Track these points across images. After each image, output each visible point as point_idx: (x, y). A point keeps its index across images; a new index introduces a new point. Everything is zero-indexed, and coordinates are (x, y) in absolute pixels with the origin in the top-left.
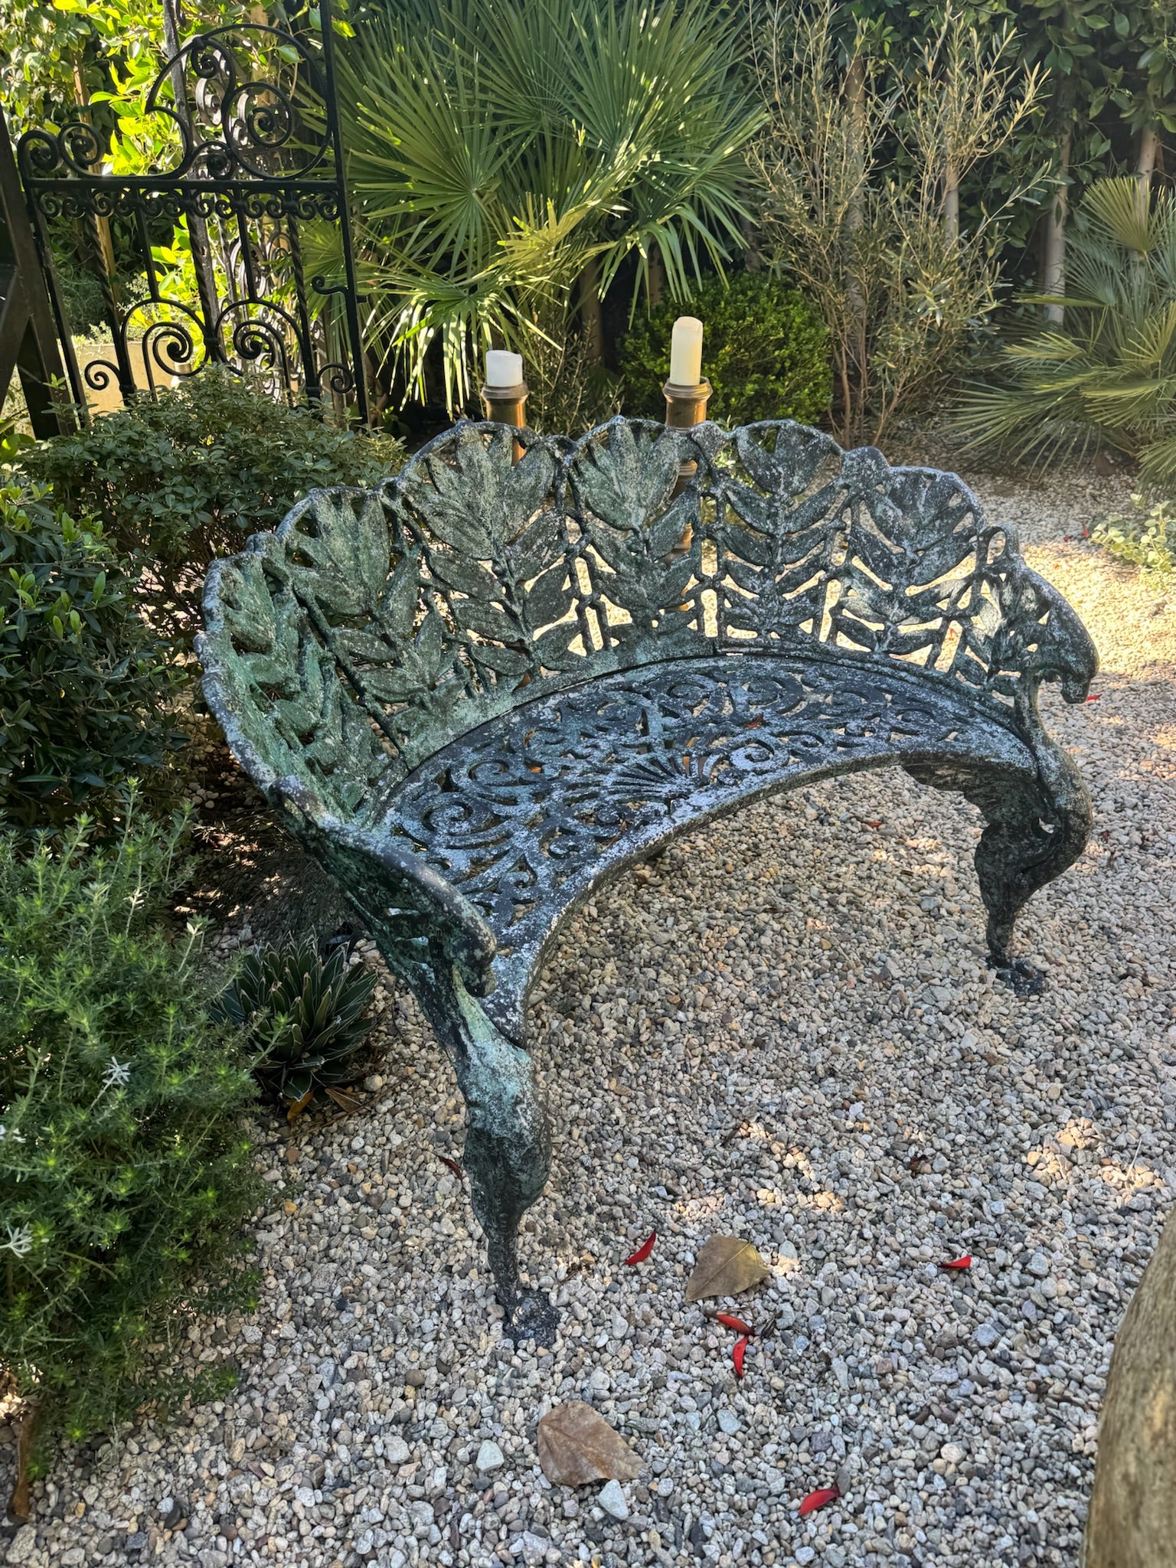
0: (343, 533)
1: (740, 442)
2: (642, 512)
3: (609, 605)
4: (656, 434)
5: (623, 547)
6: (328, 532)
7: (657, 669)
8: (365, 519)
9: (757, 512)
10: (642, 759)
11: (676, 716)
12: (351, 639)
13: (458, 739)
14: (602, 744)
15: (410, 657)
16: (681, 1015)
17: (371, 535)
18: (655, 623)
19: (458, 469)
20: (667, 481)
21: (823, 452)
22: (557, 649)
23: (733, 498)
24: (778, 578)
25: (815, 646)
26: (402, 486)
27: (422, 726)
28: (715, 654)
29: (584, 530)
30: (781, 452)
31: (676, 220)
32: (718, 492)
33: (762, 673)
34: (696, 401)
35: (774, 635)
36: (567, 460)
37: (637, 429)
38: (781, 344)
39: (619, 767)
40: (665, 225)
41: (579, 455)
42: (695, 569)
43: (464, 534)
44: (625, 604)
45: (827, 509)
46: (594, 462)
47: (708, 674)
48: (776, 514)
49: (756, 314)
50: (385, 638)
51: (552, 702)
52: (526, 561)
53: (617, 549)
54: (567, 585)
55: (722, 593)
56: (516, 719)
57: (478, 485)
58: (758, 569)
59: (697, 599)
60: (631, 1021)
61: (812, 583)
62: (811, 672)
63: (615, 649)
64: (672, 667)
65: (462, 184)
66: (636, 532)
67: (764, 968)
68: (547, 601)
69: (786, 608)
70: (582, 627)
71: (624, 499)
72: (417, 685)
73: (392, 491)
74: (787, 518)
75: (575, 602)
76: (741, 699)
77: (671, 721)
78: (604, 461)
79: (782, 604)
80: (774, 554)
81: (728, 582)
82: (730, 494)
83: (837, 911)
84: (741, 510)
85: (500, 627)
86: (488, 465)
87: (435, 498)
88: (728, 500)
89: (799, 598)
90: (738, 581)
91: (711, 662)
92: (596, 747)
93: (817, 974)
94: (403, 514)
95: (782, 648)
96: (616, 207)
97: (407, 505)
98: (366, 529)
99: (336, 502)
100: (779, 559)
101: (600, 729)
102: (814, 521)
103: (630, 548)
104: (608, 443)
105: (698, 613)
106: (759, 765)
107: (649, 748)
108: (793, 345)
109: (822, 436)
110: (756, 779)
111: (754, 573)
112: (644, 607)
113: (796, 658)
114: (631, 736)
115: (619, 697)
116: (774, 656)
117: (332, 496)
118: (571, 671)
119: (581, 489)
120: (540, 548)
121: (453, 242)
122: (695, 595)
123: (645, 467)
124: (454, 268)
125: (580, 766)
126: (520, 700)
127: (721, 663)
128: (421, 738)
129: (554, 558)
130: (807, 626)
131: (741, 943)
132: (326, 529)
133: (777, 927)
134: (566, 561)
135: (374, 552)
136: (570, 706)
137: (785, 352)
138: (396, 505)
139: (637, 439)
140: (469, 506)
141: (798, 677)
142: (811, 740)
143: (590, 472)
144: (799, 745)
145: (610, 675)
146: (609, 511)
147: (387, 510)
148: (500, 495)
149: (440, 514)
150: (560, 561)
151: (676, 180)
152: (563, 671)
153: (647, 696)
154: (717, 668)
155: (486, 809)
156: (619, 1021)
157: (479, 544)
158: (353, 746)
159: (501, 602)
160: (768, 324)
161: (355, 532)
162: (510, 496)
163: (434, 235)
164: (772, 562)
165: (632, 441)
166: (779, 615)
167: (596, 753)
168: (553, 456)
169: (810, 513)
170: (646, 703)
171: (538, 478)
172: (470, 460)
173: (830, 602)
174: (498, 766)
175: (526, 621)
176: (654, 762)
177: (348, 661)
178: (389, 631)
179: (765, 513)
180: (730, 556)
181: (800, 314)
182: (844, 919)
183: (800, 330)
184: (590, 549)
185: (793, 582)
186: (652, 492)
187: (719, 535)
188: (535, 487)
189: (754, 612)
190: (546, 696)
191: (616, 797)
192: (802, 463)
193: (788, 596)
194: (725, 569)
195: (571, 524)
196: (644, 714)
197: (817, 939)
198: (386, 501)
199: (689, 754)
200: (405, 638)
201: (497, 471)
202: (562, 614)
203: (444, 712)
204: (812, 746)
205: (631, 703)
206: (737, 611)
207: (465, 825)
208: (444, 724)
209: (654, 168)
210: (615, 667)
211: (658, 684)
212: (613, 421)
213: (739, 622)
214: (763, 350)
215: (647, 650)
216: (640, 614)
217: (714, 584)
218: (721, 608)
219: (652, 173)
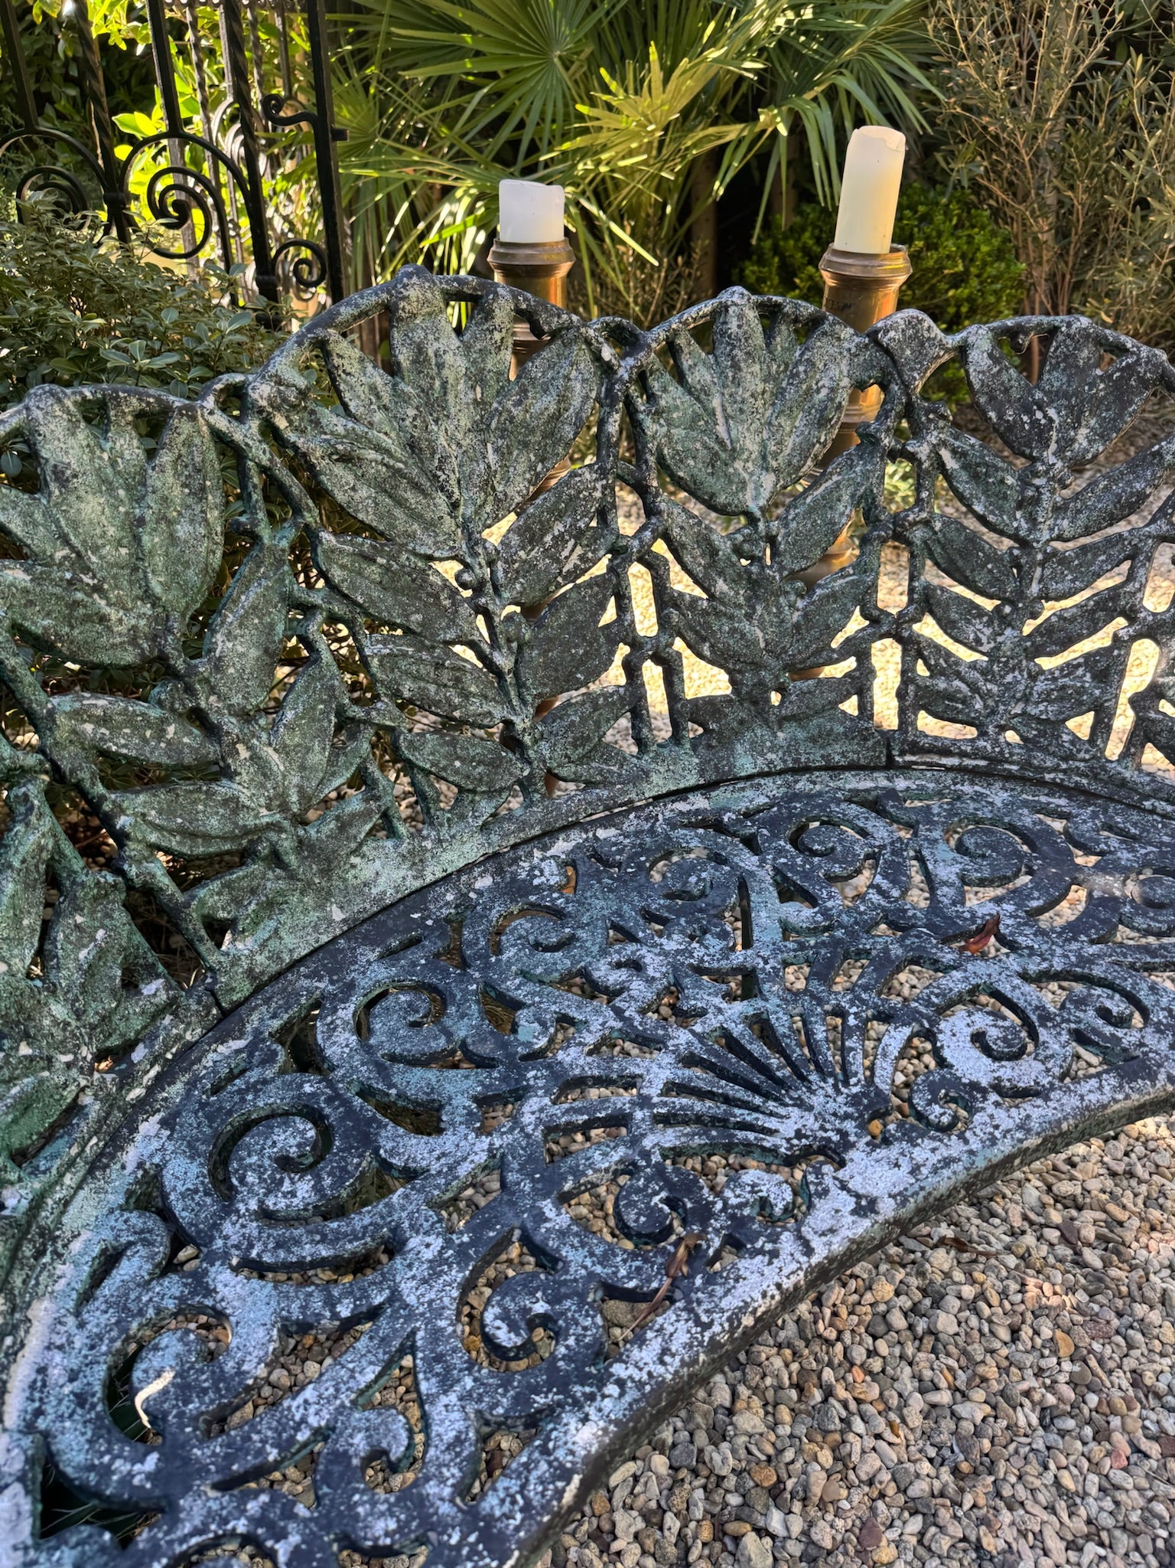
0: (106, 485)
1: (974, 355)
2: (768, 481)
3: (689, 659)
4: (809, 328)
5: (725, 548)
6: (63, 481)
7: (773, 788)
8: (165, 458)
9: (997, 495)
10: (733, 1015)
11: (812, 900)
12: (104, 720)
13: (353, 929)
14: (654, 964)
15: (255, 758)
16: (776, 1521)
17: (177, 493)
18: (775, 698)
19: (392, 368)
20: (823, 422)
21: (1144, 383)
22: (580, 741)
23: (951, 464)
24: (1027, 630)
25: (1097, 768)
26: (261, 392)
27: (271, 906)
28: (890, 765)
29: (651, 511)
30: (1055, 379)
31: (832, 94)
32: (923, 451)
33: (986, 813)
34: (881, 283)
35: (1011, 736)
36: (625, 369)
37: (770, 315)
38: (958, 281)
39: (682, 1038)
40: (815, 99)
41: (648, 358)
42: (864, 597)
43: (400, 503)
44: (718, 659)
45: (1142, 497)
46: (680, 376)
47: (875, 804)
48: (1036, 501)
49: (927, 238)
50: (198, 717)
51: (562, 846)
52: (529, 566)
53: (713, 552)
54: (610, 615)
55: (913, 648)
56: (485, 882)
57: (435, 405)
58: (988, 605)
59: (863, 656)
60: (672, 1522)
61: (1101, 640)
62: (1086, 819)
63: (695, 744)
64: (803, 784)
65: (539, 45)
66: (752, 520)
67: (944, 1397)
68: (567, 646)
69: (1040, 686)
70: (633, 701)
71: (734, 454)
72: (266, 817)
73: (235, 399)
74: (1058, 510)
75: (623, 650)
76: (947, 870)
77: (800, 913)
78: (700, 375)
79: (1033, 677)
80: (1024, 578)
81: (928, 628)
82: (945, 454)
83: (1079, 1263)
84: (966, 487)
85: (466, 695)
86: (456, 364)
87: (335, 422)
88: (941, 466)
89: (1070, 668)
90: (947, 626)
91: (882, 781)
92: (636, 966)
93: (1048, 1418)
94: (261, 452)
95: (1026, 765)
96: (748, 65)
97: (270, 431)
98: (166, 480)
99: (96, 415)
100: (1035, 589)
101: (650, 917)
102: (1113, 520)
103: (738, 551)
104: (706, 334)
105: (860, 683)
106: (1007, 1072)
107: (749, 984)
108: (974, 283)
109: (1145, 351)
110: (1007, 1118)
111: (980, 612)
112: (757, 666)
113: (1055, 788)
114: (714, 944)
115: (696, 845)
116: (1009, 777)
117: (83, 403)
118: (605, 784)
119: (651, 427)
120: (560, 540)
121: (521, 125)
122: (859, 648)
123: (780, 393)
124: (521, 163)
125: (598, 1020)
126: (497, 842)
127: (901, 784)
128: (263, 934)
129: (588, 562)
130: (1081, 725)
131: (898, 1321)
132: (59, 474)
133: (968, 1292)
134: (611, 569)
135: (183, 530)
136: (597, 856)
137: (963, 292)
138: (246, 434)
139: (769, 334)
140: (412, 446)
141: (1058, 825)
142: (1117, 1005)
143: (672, 396)
144: (1090, 1016)
145: (681, 794)
146: (702, 473)
147: (221, 440)
148: (480, 428)
149: (346, 459)
150: (600, 568)
151: (836, 41)
152: (590, 784)
153: (750, 843)
154: (892, 793)
155: (367, 1141)
156: (646, 1516)
157: (430, 526)
158: (68, 975)
159: (473, 645)
160: (943, 252)
161: (138, 486)
162: (503, 432)
163: (496, 110)
164: (1020, 594)
165: (759, 339)
166: (1026, 698)
167: (637, 986)
168: (597, 357)
169: (1107, 504)
170: (748, 861)
171: (563, 399)
172: (420, 349)
173: (1134, 682)
174: (423, 1003)
175: (520, 685)
176: (762, 1026)
177: (87, 774)
178: (208, 702)
179: (1014, 495)
180: (932, 576)
181: (988, 242)
182: (1097, 1284)
183: (985, 264)
184: (660, 547)
185: (1057, 636)
186: (790, 443)
187: (918, 535)
188: (556, 417)
189: (974, 688)
190: (550, 834)
191: (670, 1138)
192: (1096, 404)
193: (1046, 663)
194: (925, 601)
195: (627, 497)
196: (743, 889)
197: (1047, 1332)
198: (221, 421)
199: (840, 1013)
200: (246, 716)
201: (477, 378)
202: (595, 674)
203: (326, 873)
204: (1122, 1022)
205: (718, 859)
206: (941, 684)
207: (304, 1189)
208: (325, 896)
209: (804, 28)
210: (692, 780)
211: (772, 817)
212: (724, 297)
213: (944, 707)
214: (933, 288)
215: (756, 749)
216: (748, 678)
217: (898, 629)
218: (907, 675)
219: (799, 34)
